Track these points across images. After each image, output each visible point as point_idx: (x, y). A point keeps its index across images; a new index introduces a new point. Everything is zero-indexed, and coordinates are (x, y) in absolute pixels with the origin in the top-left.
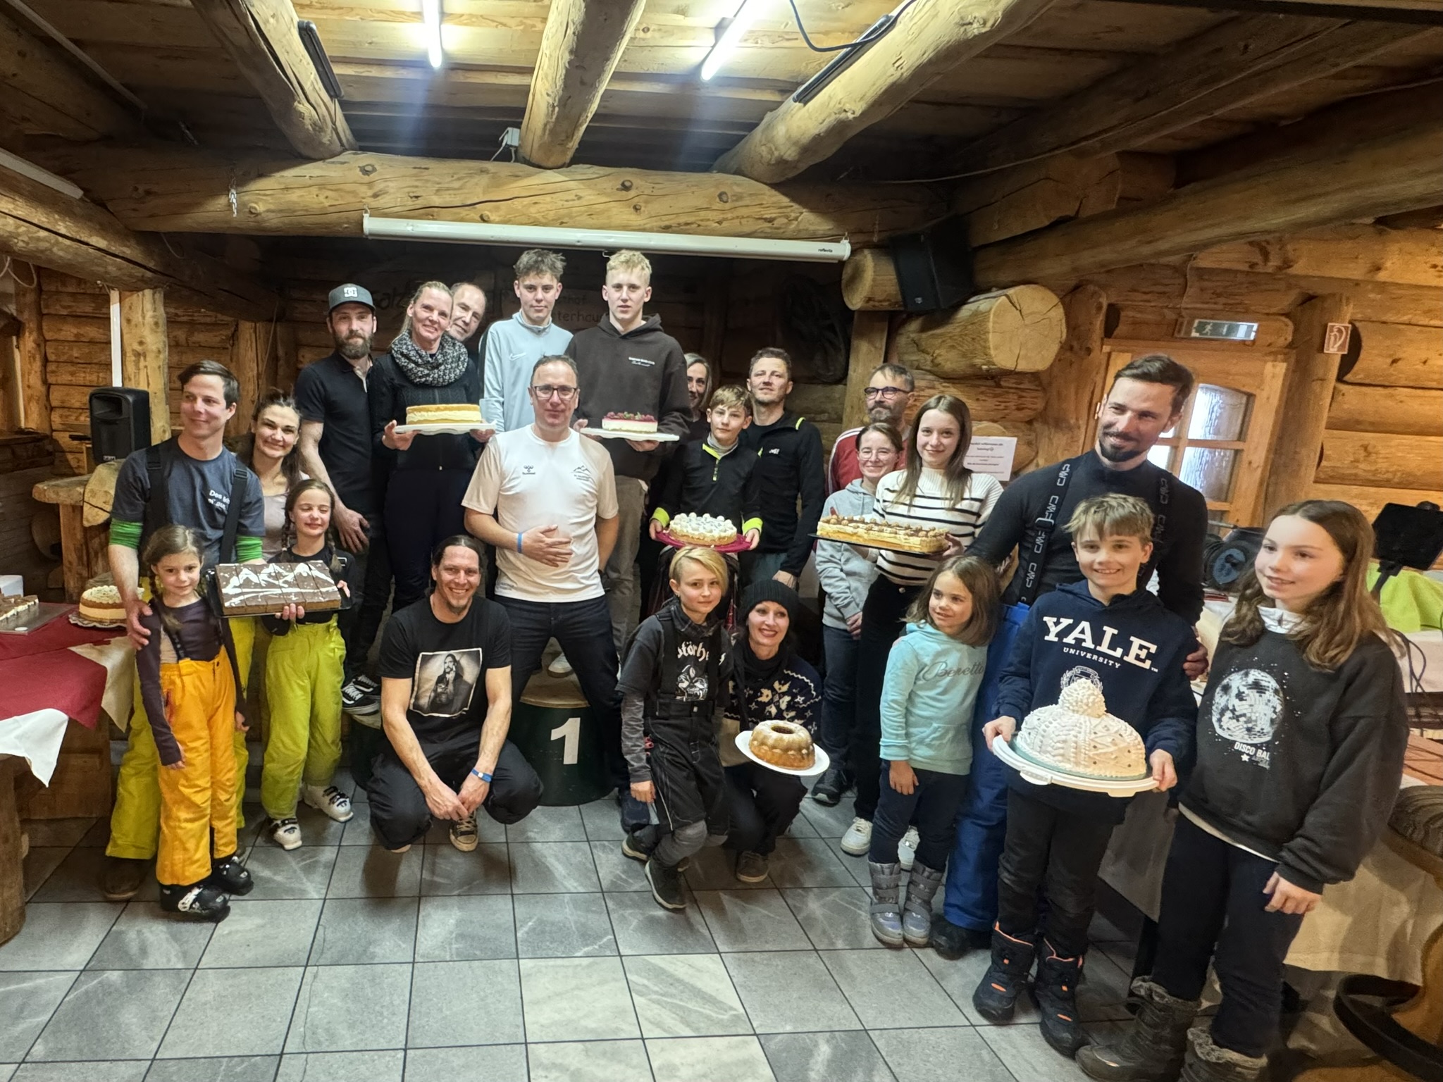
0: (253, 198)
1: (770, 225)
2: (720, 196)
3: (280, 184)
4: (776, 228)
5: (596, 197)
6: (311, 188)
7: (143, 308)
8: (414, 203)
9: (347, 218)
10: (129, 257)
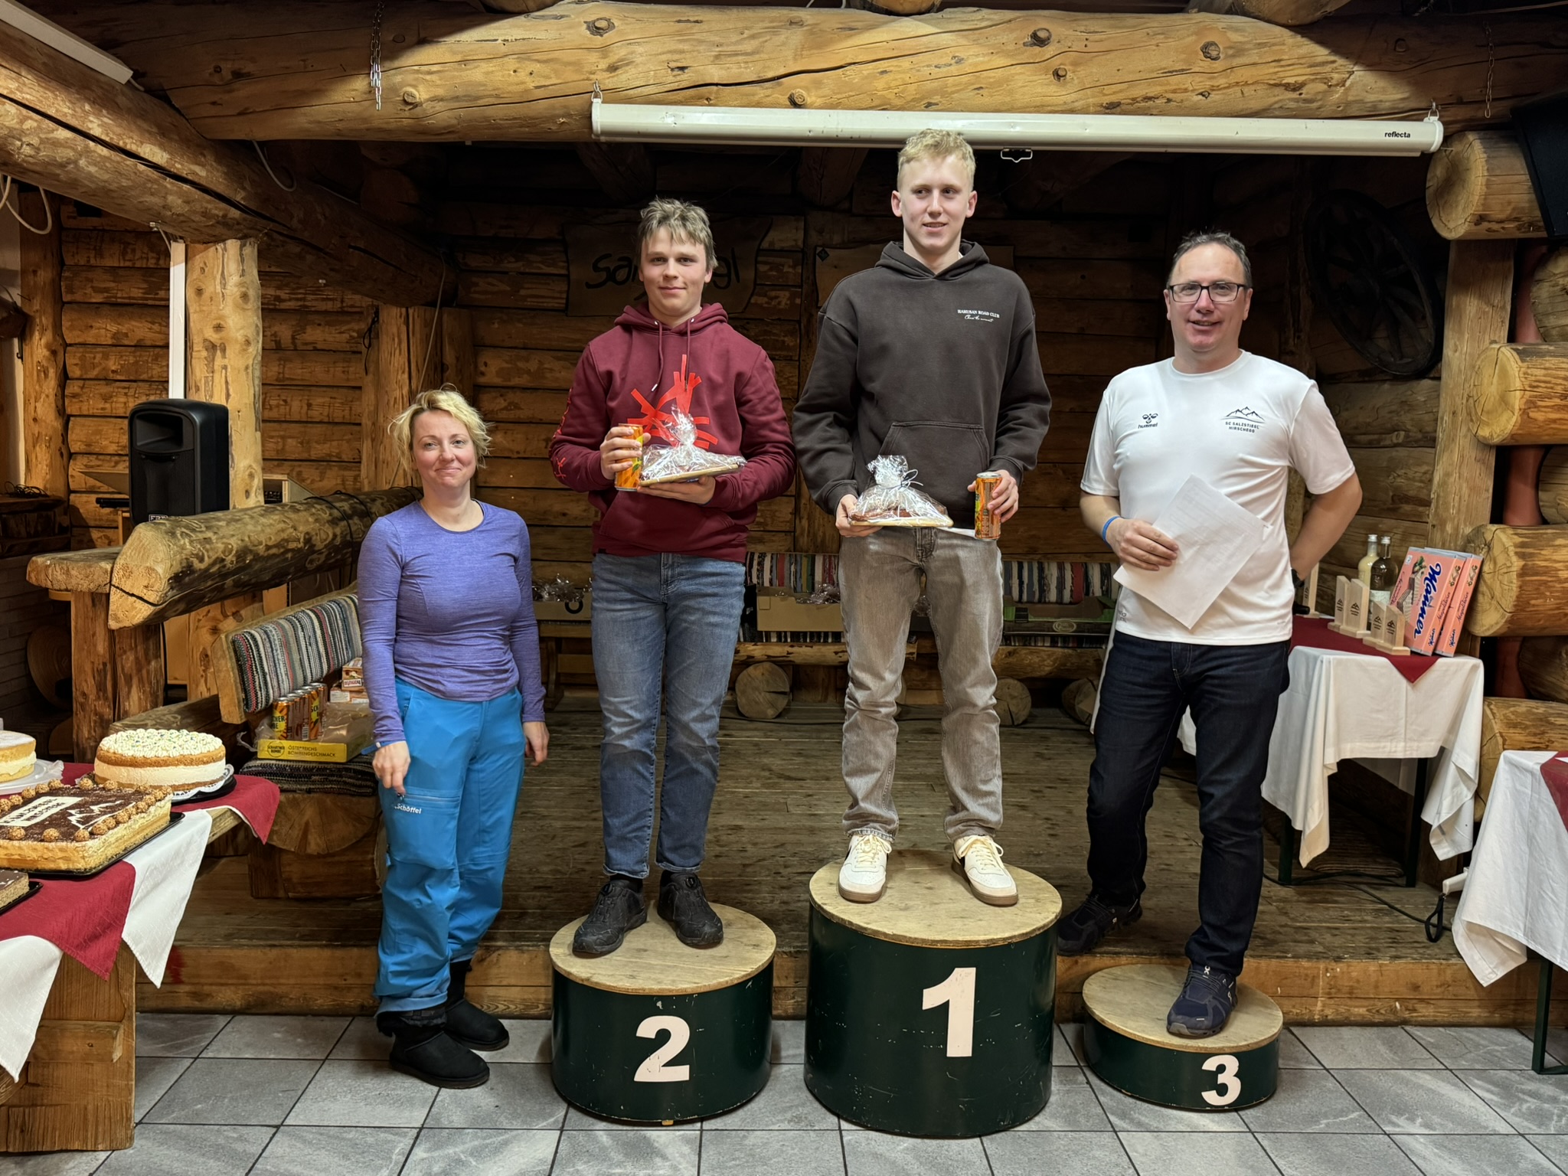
0: (410, 78)
1: (1295, 95)
2: (1205, 49)
3: (454, 53)
4: (1306, 101)
5: (986, 59)
6: (506, 59)
7: (223, 272)
8: (678, 78)
9: (565, 107)
10: (203, 182)
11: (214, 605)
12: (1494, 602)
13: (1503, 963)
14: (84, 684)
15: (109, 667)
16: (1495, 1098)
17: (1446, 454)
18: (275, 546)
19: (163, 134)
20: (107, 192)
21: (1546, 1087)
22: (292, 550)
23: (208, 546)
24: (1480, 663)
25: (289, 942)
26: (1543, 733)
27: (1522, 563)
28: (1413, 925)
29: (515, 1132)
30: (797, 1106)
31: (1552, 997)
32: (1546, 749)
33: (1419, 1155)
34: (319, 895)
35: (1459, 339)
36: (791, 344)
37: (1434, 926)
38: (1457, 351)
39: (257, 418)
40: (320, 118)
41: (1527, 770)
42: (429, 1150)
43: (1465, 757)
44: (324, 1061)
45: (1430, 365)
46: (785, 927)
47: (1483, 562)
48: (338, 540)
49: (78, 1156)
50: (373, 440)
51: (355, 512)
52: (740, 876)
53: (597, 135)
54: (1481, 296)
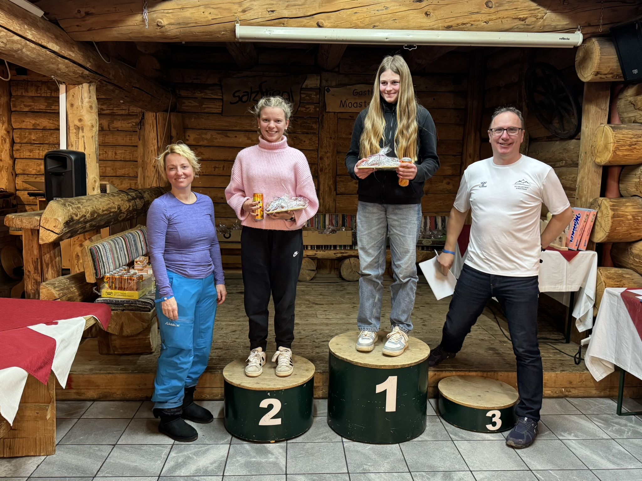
0: (160, 15)
1: (523, 23)
2: (487, 4)
3: (178, 5)
4: (527, 25)
5: (398, 7)
6: (200, 7)
7: (82, 97)
8: (271, 15)
9: (224, 27)
10: (74, 59)
11: (81, 235)
12: (602, 229)
13: (605, 372)
14: (29, 267)
15: (39, 260)
16: (602, 425)
17: (582, 169)
18: (106, 210)
19: (57, 38)
20: (33, 63)
21: (623, 420)
22: (113, 212)
23: (79, 210)
24: (596, 253)
25: (116, 372)
26: (621, 281)
27: (613, 213)
28: (569, 358)
29: (211, 445)
30: (325, 433)
31: (624, 386)
32: (622, 287)
33: (573, 448)
34: (127, 352)
35: (588, 123)
36: (315, 127)
37: (577, 358)
38: (587, 127)
39: (97, 158)
40: (123, 32)
41: (615, 295)
42: (177, 453)
43: (590, 291)
44: (132, 419)
45: (576, 133)
46: (318, 362)
47: (597, 213)
48: (131, 208)
49: (33, 458)
50: (142, 168)
51: (137, 197)
52: (299, 343)
53: (238, 39)
54: (597, 106)
